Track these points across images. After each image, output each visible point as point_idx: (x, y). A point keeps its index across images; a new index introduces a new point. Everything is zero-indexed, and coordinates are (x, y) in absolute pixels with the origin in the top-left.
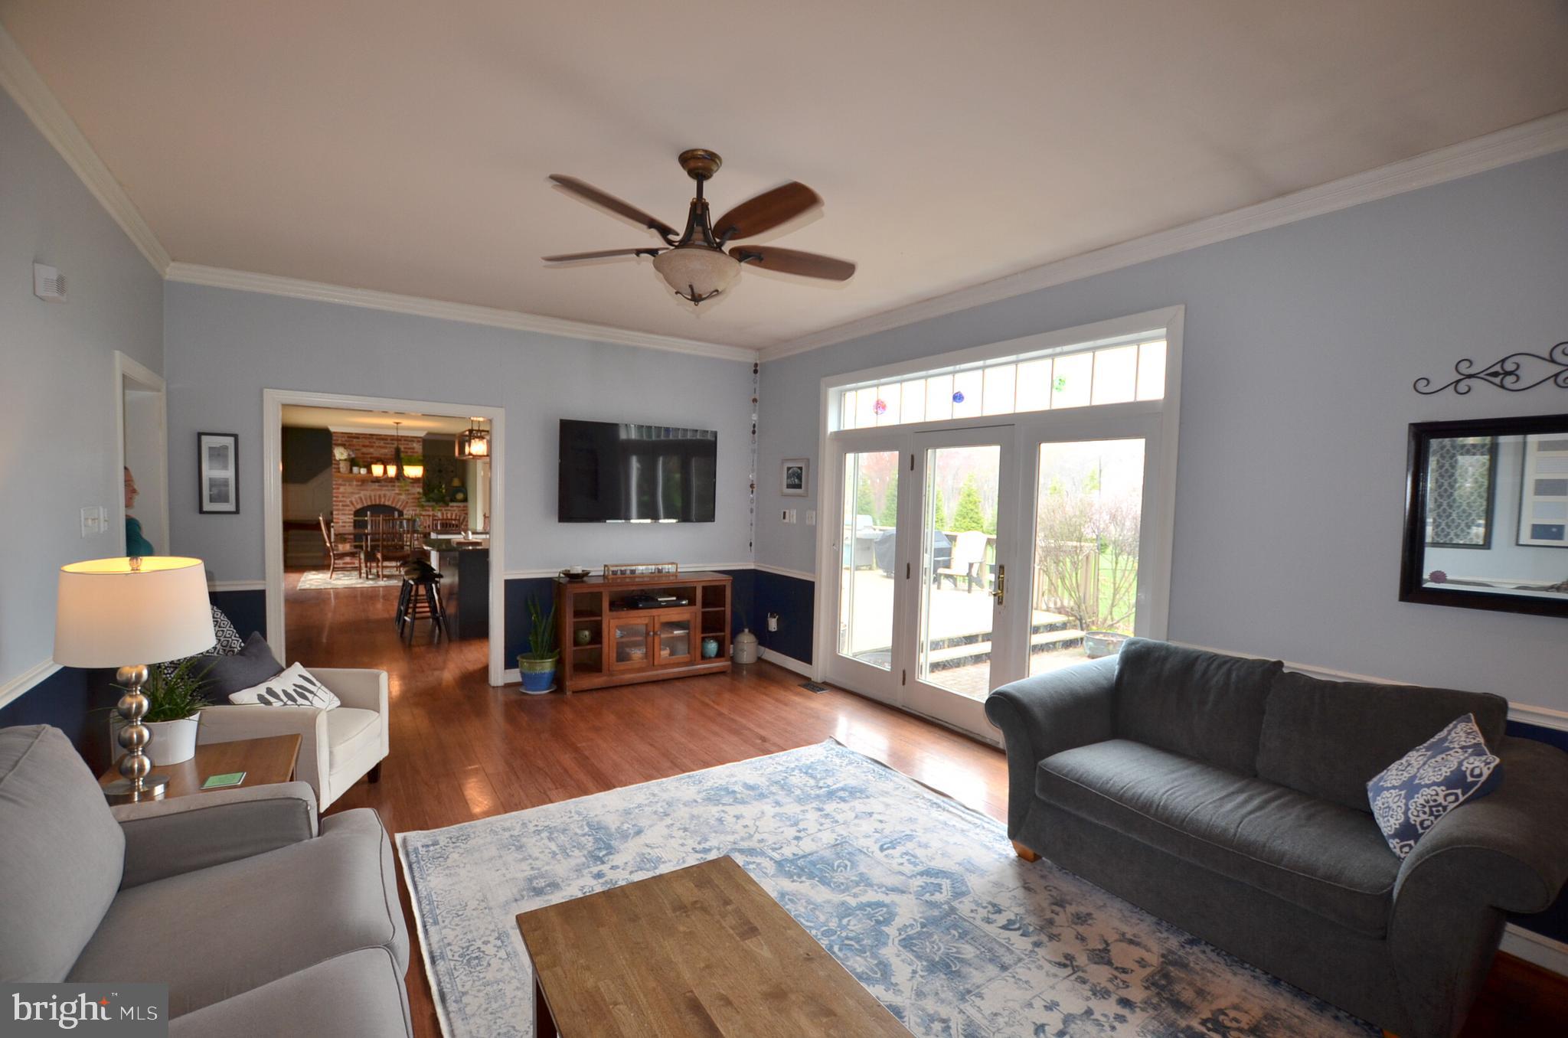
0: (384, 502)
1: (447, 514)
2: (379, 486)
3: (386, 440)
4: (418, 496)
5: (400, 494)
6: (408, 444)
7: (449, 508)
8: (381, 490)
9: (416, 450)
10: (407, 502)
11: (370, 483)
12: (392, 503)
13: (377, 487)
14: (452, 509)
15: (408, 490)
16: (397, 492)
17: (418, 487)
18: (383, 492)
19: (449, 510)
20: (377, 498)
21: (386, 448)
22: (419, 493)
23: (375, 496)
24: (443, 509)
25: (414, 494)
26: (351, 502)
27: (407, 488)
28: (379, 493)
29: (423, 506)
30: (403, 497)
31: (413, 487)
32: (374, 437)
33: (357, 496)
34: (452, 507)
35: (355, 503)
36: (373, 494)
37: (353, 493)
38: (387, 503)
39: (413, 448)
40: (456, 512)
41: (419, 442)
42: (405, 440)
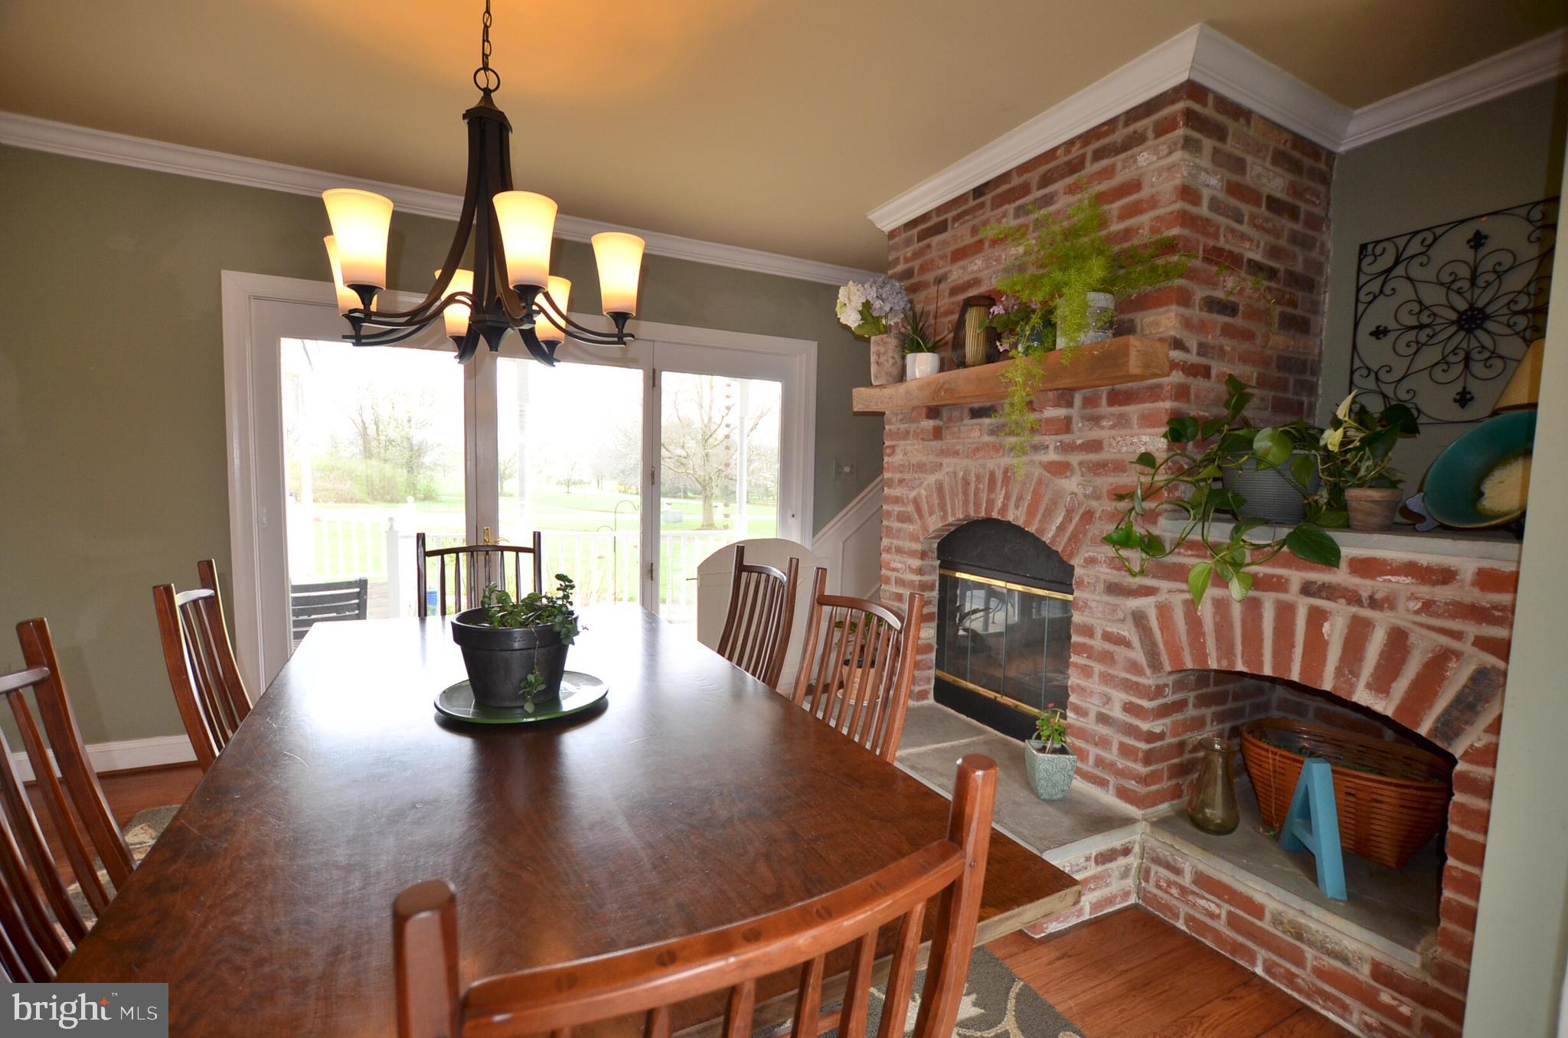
0: (1004, 509)
1: (1317, 617)
2: (993, 432)
3: (1025, 189)
4: (1134, 478)
5: (1060, 469)
6: (1109, 172)
7: (1341, 576)
8: (997, 448)
9: (1145, 193)
10: (1088, 516)
11: (968, 421)
12: (1031, 512)
13: (987, 438)
14: (1365, 586)
15: (1095, 446)
16: (1052, 456)
17: (1147, 421)
18: (1005, 461)
19: (1329, 592)
20: (984, 486)
21: (1022, 231)
22: (1147, 459)
23: (979, 478)
24: (1296, 577)
25: (1119, 467)
26: (916, 503)
27: (1095, 434)
28: (991, 464)
29: (1152, 545)
30: (1072, 484)
31: (1122, 422)
32: (988, 198)
33: (931, 479)
34: (1366, 567)
35: (925, 507)
36: (972, 465)
37: (921, 467)
38: (1012, 516)
39: (1135, 186)
40: (1404, 615)
41: (1162, 129)
42: (1098, 155)
